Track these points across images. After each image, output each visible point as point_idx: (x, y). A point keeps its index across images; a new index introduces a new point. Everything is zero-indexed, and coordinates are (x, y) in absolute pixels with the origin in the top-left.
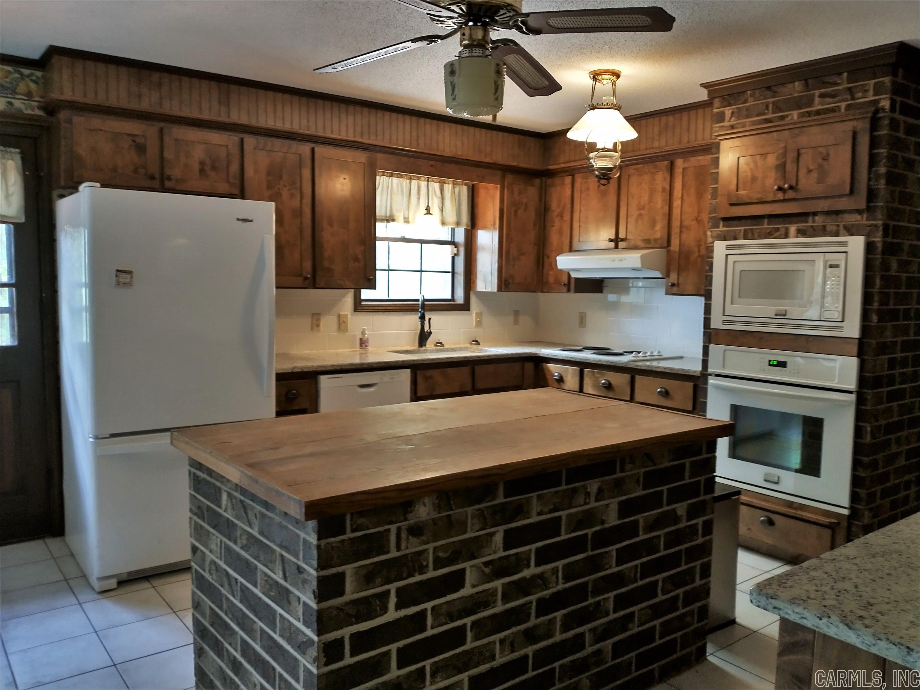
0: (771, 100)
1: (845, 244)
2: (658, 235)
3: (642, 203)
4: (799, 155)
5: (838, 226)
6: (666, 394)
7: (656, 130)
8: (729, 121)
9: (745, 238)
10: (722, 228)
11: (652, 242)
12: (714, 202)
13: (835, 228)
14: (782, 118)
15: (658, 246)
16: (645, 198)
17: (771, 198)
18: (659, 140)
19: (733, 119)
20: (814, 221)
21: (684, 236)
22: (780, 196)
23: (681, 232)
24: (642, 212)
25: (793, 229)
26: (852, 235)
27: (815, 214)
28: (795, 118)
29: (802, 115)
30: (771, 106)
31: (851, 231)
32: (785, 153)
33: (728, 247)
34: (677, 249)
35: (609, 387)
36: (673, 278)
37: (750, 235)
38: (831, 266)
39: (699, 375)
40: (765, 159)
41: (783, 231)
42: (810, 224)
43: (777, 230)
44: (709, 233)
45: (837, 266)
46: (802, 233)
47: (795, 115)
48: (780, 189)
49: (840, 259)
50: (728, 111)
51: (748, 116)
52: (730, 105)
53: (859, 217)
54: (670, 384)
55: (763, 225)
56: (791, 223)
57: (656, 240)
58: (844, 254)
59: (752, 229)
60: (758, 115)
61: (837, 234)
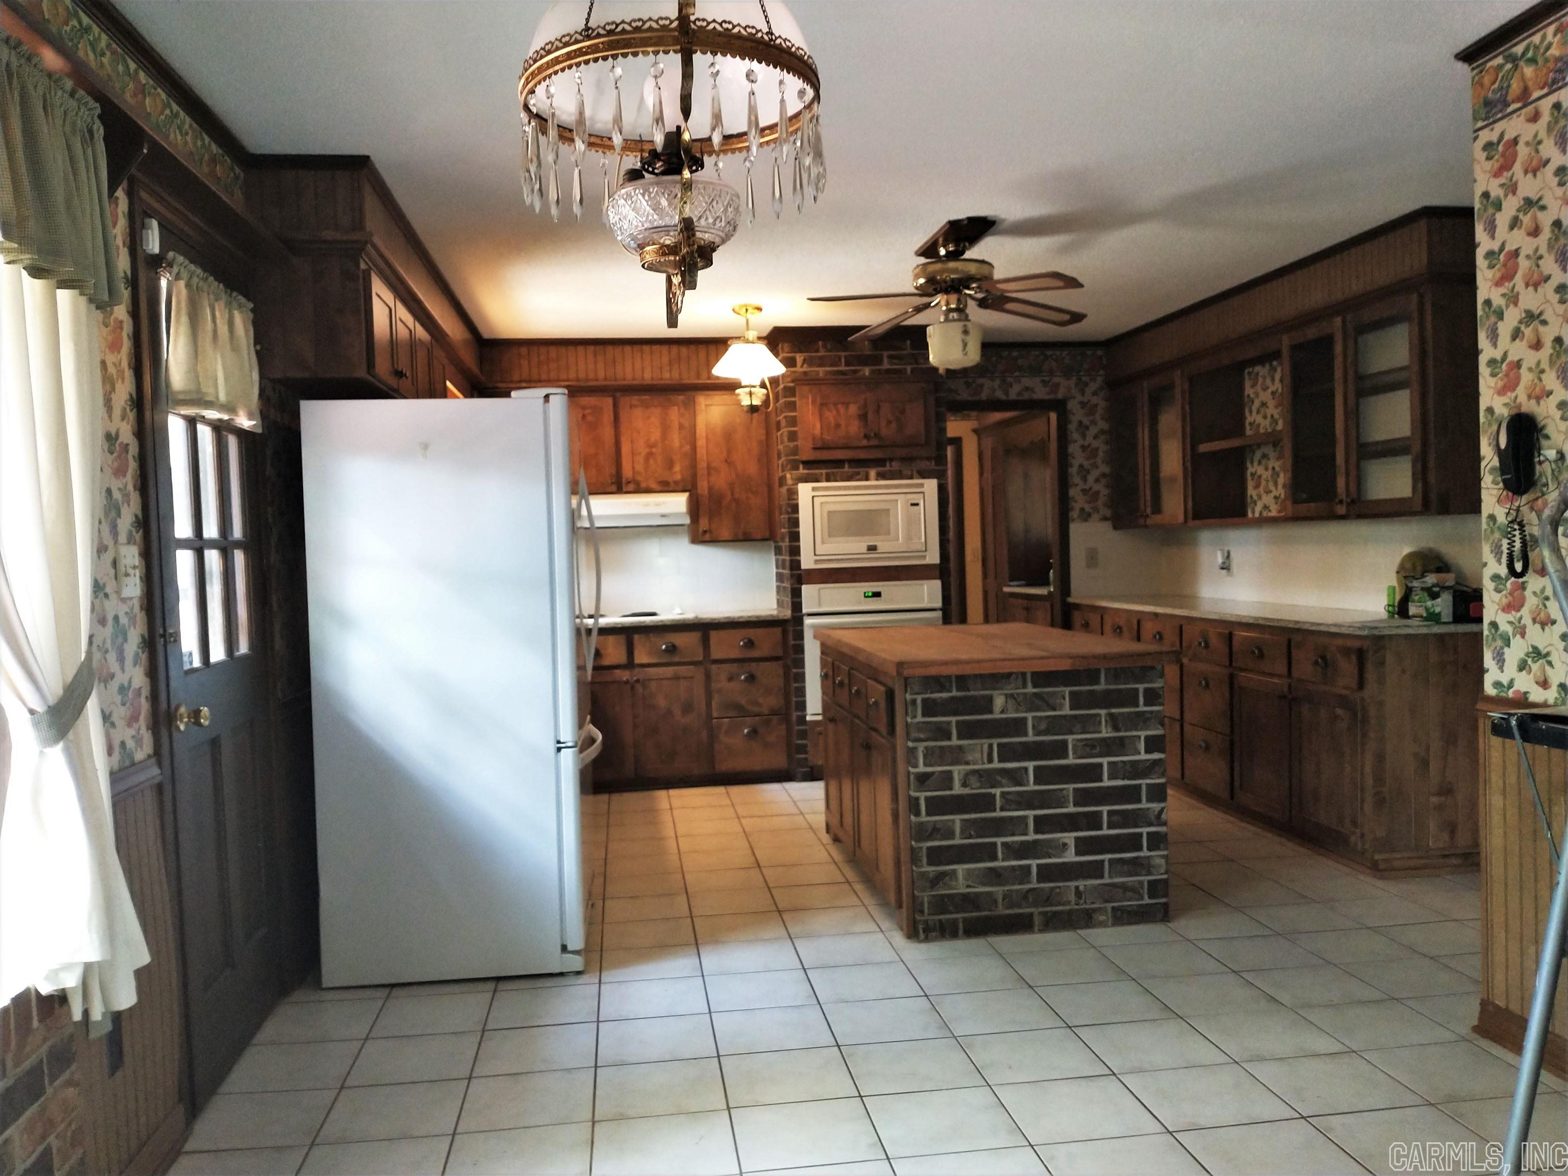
0: (843, 354)
1: (922, 485)
2: (678, 477)
3: (653, 440)
4: (879, 407)
5: (912, 470)
6: (750, 644)
7: (665, 360)
8: (802, 366)
9: (828, 480)
10: (802, 471)
11: (672, 484)
12: (792, 445)
13: (909, 473)
14: (855, 372)
15: (680, 489)
16: (656, 435)
17: (856, 443)
18: (670, 371)
19: (805, 366)
20: (891, 466)
21: (713, 479)
22: (865, 442)
23: (709, 474)
24: (654, 450)
25: (873, 473)
26: (924, 478)
27: (891, 460)
28: (867, 374)
29: (872, 372)
30: (843, 360)
31: (924, 475)
32: (865, 406)
33: (814, 489)
34: (706, 492)
35: (672, 649)
36: (704, 524)
37: (832, 477)
38: (913, 505)
39: (790, 618)
40: (847, 408)
41: (863, 474)
42: (888, 468)
43: (858, 473)
44: (788, 476)
45: (917, 504)
46: (881, 476)
47: (867, 371)
48: (866, 436)
49: (919, 499)
50: (799, 358)
51: (821, 365)
52: (800, 351)
53: (928, 463)
54: (751, 633)
55: (843, 468)
56: (870, 467)
57: (676, 483)
58: (921, 495)
59: (833, 473)
60: (831, 366)
61: (911, 478)
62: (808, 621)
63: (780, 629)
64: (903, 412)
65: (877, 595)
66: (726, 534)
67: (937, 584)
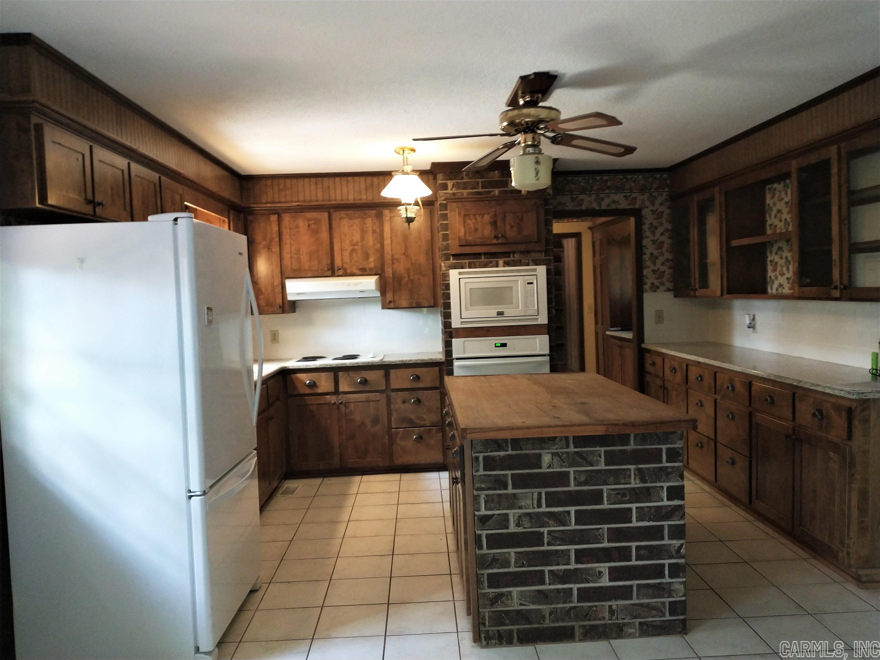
0: (480, 180)
1: (535, 270)
2: (372, 265)
3: (355, 240)
4: (505, 217)
5: (528, 260)
6: (417, 378)
7: (363, 186)
8: (452, 189)
9: (470, 268)
10: (452, 261)
11: (368, 270)
12: (445, 243)
13: (527, 261)
14: (489, 192)
15: (374, 273)
16: (357, 237)
17: (489, 242)
18: (366, 194)
19: (454, 189)
20: (514, 257)
21: (395, 266)
22: (495, 241)
23: (393, 263)
24: (356, 247)
25: (501, 262)
26: (537, 265)
27: (514, 253)
28: (497, 193)
29: (500, 192)
30: (480, 184)
31: (537, 263)
32: (495, 215)
33: (460, 273)
34: (391, 275)
35: (365, 382)
36: (389, 296)
37: (473, 265)
38: (529, 283)
39: (445, 361)
40: (483, 217)
41: (494, 263)
42: (512, 258)
43: (491, 262)
44: (443, 264)
45: (532, 283)
46: (507, 264)
47: (497, 192)
48: (496, 237)
49: (533, 279)
50: (450, 184)
51: (465, 188)
52: (451, 179)
53: (540, 254)
54: (418, 371)
55: (481, 258)
56: (499, 258)
57: (371, 269)
58: (535, 276)
59: (474, 262)
60: (472, 189)
61: (528, 265)
62: (456, 363)
63: (438, 368)
64: (521, 219)
65: (504, 345)
66: (404, 303)
67: (545, 338)
